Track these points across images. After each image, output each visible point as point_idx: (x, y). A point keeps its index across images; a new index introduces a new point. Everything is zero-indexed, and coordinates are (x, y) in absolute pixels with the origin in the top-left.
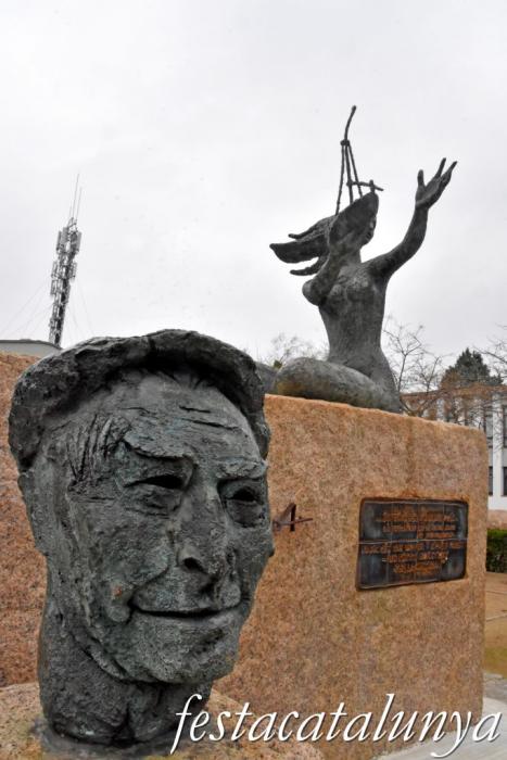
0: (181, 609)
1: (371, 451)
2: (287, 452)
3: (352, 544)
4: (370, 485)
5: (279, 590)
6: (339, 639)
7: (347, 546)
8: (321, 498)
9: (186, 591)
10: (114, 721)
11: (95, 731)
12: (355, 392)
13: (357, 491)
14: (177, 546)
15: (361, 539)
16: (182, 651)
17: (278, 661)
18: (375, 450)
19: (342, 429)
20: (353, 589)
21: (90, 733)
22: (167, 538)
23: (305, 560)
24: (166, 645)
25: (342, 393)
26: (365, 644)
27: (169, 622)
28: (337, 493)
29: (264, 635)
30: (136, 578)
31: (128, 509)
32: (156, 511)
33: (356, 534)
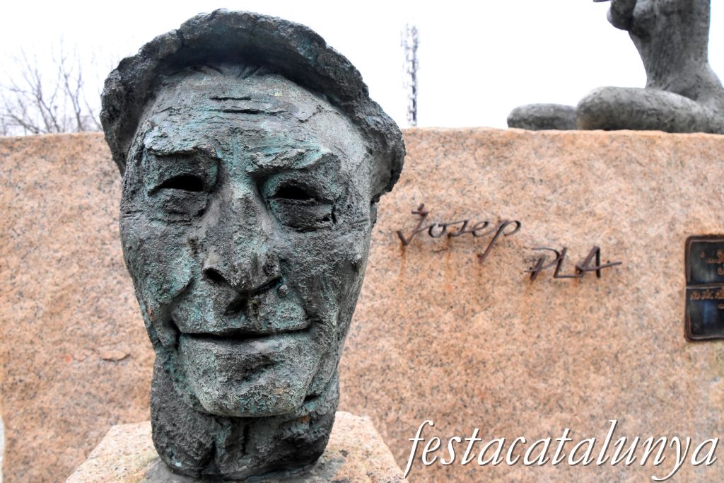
0: (211, 330)
1: (694, 183)
2: (586, 191)
3: (677, 289)
4: (697, 221)
5: (590, 341)
6: (666, 394)
7: (670, 291)
8: (633, 239)
9: (214, 308)
10: (197, 455)
11: (183, 463)
12: (671, 118)
13: (680, 229)
14: (201, 255)
15: (688, 284)
16: (221, 379)
17: (592, 417)
18: (700, 181)
19: (653, 159)
20: (681, 339)
21: (178, 465)
22: (188, 247)
23: (618, 309)
24: (205, 372)
25: (654, 119)
26: (701, 401)
27: (202, 345)
28: (652, 232)
29: (573, 389)
30: (161, 295)
31: (152, 220)
32: (178, 218)
33: (681, 278)
